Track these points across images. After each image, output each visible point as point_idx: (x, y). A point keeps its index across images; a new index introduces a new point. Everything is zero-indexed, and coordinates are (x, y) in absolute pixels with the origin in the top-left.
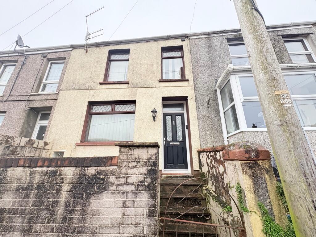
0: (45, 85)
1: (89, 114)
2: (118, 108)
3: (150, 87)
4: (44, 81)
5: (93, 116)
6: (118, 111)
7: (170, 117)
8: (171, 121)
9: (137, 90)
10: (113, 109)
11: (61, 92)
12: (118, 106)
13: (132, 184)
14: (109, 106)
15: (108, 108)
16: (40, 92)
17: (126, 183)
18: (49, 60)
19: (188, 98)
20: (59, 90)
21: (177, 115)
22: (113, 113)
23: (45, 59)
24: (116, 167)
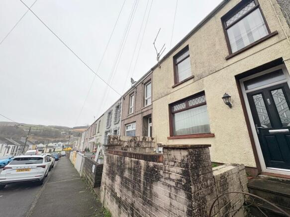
0: (147, 100)
1: (172, 114)
2: (192, 103)
3: (216, 72)
4: (146, 98)
5: (176, 114)
6: (191, 105)
7: (260, 96)
8: (262, 100)
9: (203, 81)
10: (187, 105)
11: (154, 103)
12: (190, 101)
13: (173, 180)
14: (183, 103)
15: (183, 106)
16: (145, 106)
17: (169, 179)
18: (145, 84)
19: (284, 59)
20: (152, 102)
21: (270, 89)
22: (188, 108)
23: (143, 85)
24: (162, 164)
